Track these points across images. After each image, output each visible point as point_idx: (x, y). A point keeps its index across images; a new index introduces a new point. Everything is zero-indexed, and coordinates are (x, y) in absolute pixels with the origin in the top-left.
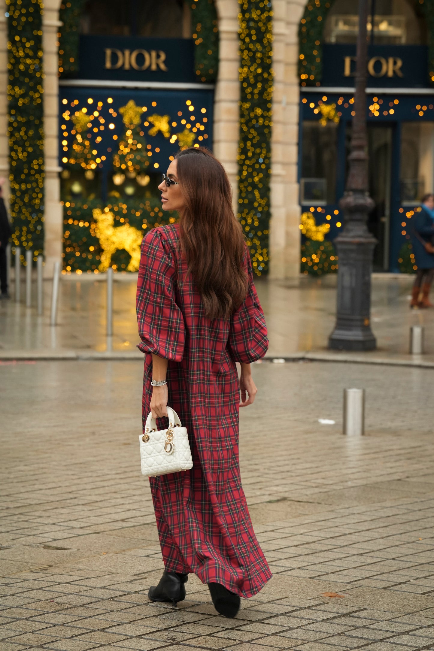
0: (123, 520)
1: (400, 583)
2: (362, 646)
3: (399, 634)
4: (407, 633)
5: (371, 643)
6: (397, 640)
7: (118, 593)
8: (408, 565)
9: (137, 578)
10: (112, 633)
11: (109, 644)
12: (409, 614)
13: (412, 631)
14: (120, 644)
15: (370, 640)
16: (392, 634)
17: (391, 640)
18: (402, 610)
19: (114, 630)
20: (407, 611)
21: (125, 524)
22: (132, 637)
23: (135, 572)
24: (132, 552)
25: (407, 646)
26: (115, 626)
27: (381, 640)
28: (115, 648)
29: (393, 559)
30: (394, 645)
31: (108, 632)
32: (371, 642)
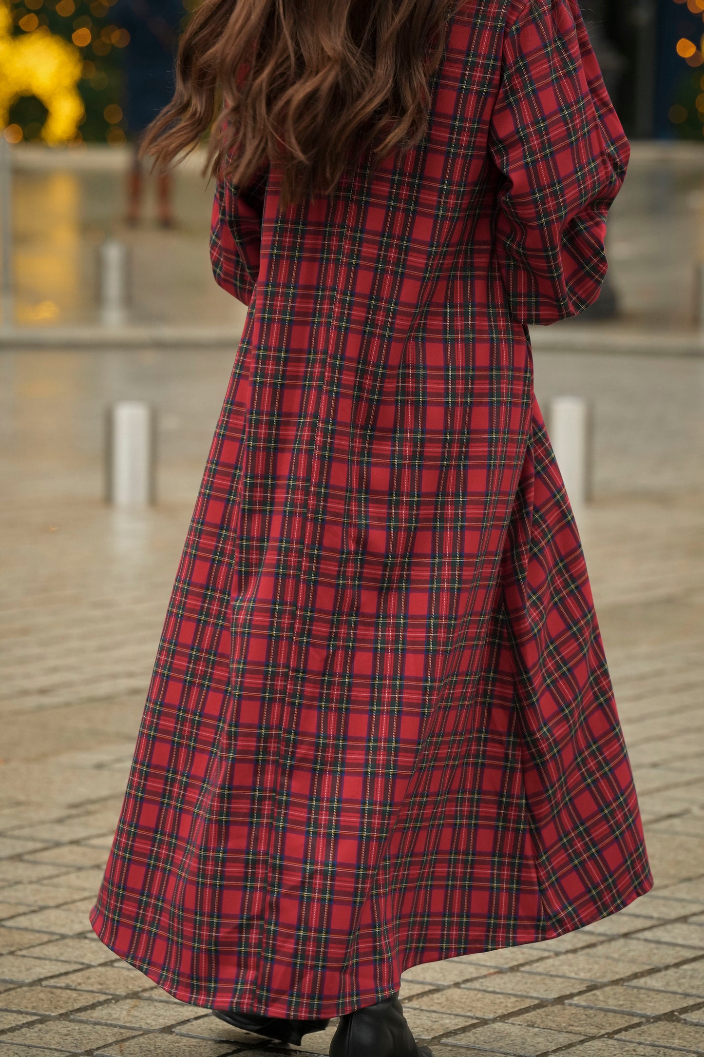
0: (43, 692)
1: (670, 816)
2: (583, 948)
3: (664, 923)
4: (684, 919)
5: (602, 942)
6: (660, 934)
7: (31, 845)
8: (687, 777)
9: (73, 812)
10: (18, 929)
11: (12, 953)
12: (689, 879)
13: (694, 914)
14: (37, 951)
15: (600, 935)
16: (649, 923)
17: (648, 935)
18: (672, 872)
19: (23, 922)
20: (684, 874)
21: (46, 700)
22: (63, 937)
23: (71, 798)
24: (65, 759)
25: (683, 946)
26: (25, 914)
27: (626, 935)
28: (25, 960)
29: (655, 765)
30: (653, 945)
31: (10, 928)
32: (602, 938)
